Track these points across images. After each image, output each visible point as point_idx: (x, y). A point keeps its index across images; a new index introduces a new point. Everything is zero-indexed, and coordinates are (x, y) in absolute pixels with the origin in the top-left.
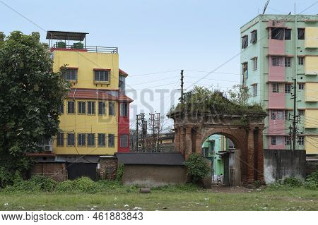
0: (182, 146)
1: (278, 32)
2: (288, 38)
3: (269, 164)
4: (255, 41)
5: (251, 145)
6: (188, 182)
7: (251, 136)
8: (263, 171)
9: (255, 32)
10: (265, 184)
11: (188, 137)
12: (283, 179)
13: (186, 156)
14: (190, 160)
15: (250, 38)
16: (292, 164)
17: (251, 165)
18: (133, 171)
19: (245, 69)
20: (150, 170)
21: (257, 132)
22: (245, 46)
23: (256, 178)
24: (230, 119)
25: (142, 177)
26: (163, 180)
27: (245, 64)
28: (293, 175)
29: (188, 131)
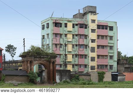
0: (26, 68)
1: (57, 24)
2: (61, 27)
3: (58, 75)
4: (48, 27)
5: (51, 68)
6: (29, 82)
7: (51, 64)
8: (56, 78)
9: (48, 24)
10: (57, 83)
11: (29, 65)
12: (63, 80)
13: (28, 72)
14: (30, 73)
15: (46, 26)
16: (66, 75)
17: (52, 75)
19: (43, 38)
20: (16, 78)
21: (54, 63)
23: (53, 81)
24: (43, 58)
25: (12, 80)
26: (20, 81)
27: (44, 36)
28: (66, 79)
29: (29, 62)
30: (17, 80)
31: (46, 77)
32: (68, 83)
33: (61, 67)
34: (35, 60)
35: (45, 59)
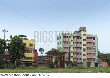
0: (49, 60)
1: (65, 37)
2: (67, 38)
3: (66, 64)
4: (60, 38)
5: (62, 60)
6: (51, 67)
7: (62, 58)
8: (64, 65)
9: (60, 37)
10: (65, 67)
11: (50, 58)
12: (68, 66)
13: (50, 62)
14: (51, 62)
15: (59, 38)
16: (70, 64)
17: (62, 64)
18: (40, 65)
19: (58, 44)
20: (43, 65)
21: (63, 57)
22: (58, 39)
23: (63, 67)
24: (58, 54)
25: (41, 66)
26: (46, 67)
27: (58, 43)
28: (70, 66)
29: (50, 57)
30: (44, 66)
31: (59, 64)
32: (71, 68)
33: (67, 59)
34: (54, 56)
35: (59, 55)
